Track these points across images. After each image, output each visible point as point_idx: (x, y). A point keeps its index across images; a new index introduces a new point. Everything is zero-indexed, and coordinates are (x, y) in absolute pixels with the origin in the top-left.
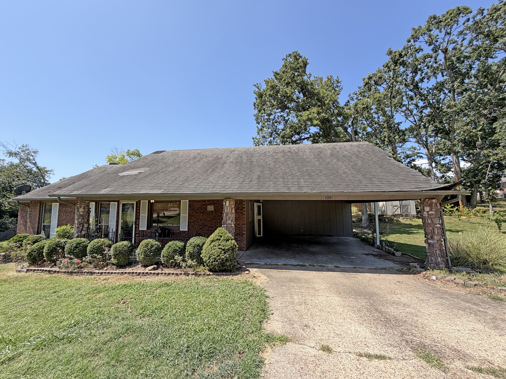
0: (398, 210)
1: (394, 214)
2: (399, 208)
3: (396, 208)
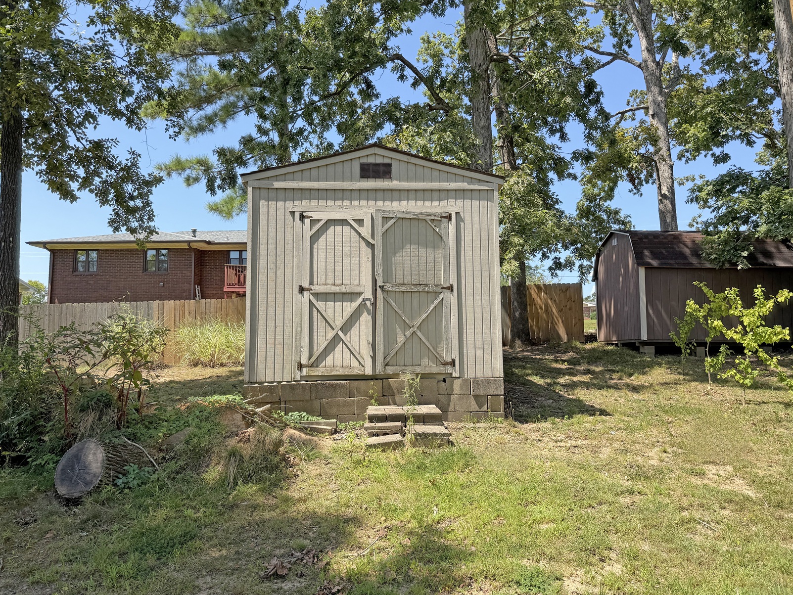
0: (353, 336)
1: (319, 371)
2: (365, 319)
3: (339, 312)
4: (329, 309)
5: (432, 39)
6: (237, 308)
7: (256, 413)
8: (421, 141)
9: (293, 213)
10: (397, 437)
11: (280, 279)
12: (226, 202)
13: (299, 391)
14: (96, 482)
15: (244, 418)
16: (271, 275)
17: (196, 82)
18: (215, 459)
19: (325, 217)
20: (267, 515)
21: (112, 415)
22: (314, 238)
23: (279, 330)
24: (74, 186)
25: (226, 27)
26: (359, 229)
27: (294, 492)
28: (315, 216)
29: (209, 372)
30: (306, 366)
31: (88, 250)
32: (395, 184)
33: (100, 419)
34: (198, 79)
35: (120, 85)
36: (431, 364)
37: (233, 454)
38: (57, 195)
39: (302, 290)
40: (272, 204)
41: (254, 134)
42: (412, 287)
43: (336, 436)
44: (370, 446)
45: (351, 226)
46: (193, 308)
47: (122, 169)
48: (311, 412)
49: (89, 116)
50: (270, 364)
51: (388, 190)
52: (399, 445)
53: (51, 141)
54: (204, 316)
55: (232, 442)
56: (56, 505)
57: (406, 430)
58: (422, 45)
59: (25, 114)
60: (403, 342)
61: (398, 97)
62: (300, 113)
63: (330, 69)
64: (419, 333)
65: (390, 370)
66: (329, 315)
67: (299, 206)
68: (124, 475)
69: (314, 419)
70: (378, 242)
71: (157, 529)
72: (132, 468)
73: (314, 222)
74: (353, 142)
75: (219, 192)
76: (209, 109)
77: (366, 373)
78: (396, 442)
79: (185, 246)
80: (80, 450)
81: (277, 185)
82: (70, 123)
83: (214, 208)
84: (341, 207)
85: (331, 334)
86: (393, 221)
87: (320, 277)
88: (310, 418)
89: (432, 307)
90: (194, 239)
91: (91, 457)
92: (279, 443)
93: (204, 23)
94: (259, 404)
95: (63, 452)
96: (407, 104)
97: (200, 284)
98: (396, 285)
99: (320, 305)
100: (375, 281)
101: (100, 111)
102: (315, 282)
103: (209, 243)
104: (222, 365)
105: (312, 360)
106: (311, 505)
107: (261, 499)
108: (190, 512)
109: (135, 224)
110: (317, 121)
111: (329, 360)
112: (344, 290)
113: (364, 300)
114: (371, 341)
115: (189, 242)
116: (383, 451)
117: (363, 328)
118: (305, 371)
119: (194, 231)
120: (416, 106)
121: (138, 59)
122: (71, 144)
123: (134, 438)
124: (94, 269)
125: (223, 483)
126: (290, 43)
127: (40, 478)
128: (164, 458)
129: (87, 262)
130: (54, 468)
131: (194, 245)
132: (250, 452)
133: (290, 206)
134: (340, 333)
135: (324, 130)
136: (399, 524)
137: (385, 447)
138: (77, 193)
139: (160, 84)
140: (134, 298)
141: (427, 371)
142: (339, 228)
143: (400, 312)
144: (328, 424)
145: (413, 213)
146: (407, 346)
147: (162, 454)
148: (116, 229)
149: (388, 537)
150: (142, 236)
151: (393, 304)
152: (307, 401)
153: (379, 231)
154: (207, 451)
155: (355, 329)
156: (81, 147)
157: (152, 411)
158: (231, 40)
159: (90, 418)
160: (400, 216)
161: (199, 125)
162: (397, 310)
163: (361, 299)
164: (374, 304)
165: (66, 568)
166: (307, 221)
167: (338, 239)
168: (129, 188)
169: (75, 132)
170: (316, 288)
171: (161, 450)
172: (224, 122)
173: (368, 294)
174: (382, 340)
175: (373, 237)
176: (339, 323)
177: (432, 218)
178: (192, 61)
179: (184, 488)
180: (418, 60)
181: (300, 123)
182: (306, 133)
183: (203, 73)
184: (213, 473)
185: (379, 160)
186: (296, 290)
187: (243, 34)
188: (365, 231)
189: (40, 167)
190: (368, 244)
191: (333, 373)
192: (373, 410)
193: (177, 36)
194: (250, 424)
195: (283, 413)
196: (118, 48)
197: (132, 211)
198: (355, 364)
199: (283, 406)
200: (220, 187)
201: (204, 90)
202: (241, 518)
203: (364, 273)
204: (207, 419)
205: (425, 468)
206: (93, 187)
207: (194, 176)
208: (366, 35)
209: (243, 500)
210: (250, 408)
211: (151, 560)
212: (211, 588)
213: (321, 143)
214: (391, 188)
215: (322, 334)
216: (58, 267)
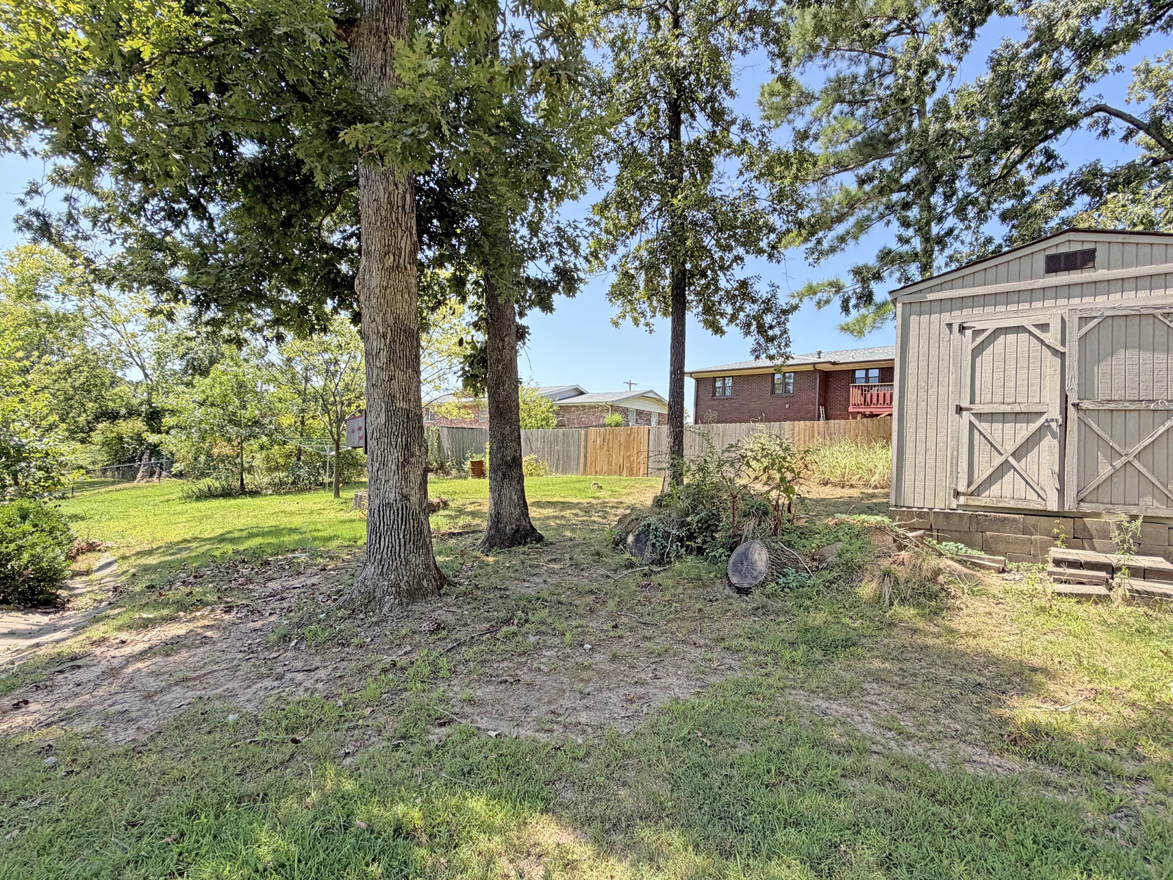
0: (1029, 464)
1: (982, 501)
2: (1049, 444)
3: (1011, 435)
4: (996, 431)
5: (1153, 65)
6: (867, 430)
7: (907, 538)
8: (1139, 210)
9: (950, 326)
10: (1102, 590)
11: (933, 398)
12: (858, 321)
13: (956, 520)
14: (762, 578)
15: (895, 541)
16: (922, 394)
17: (827, 203)
18: (868, 576)
19: (991, 326)
20: (930, 641)
21: (770, 522)
22: (977, 352)
23: (931, 453)
24: (723, 322)
25: (859, 139)
26: (1042, 336)
27: (959, 624)
28: (978, 326)
29: (839, 493)
30: (964, 494)
31: (724, 378)
32: (1100, 274)
33: (759, 525)
34: (829, 200)
35: (766, 225)
36: (1156, 504)
37: (887, 574)
38: (710, 331)
39: (960, 410)
40: (925, 318)
41: (894, 246)
42: (1127, 404)
43: (1005, 575)
44: (1059, 594)
45: (1030, 333)
46: (822, 429)
47: (763, 302)
48: (970, 545)
49: (738, 258)
50: (919, 489)
51: (1088, 283)
52: (1100, 599)
53: (707, 286)
54: (833, 436)
55: (885, 563)
56: (728, 591)
57: (1114, 583)
58: (1136, 79)
59: (688, 266)
60: (1110, 473)
61: (1099, 160)
62: (950, 211)
63: (994, 152)
64: (1136, 463)
65: (1086, 508)
66: (996, 438)
67: (957, 317)
68: (784, 576)
69: (975, 553)
70: (1072, 350)
71: (819, 629)
72: (790, 571)
73: (977, 333)
74: (1027, 229)
75: (853, 312)
76: (840, 229)
77: (1049, 509)
78: (1099, 596)
79: (811, 368)
80: (747, 549)
81: (931, 297)
82: (722, 268)
83: (846, 329)
84: (1016, 312)
85: (998, 461)
86: (1095, 322)
87: (983, 395)
88: (970, 551)
89: (1162, 429)
90: (819, 360)
91: (756, 556)
92: (938, 572)
93: (837, 141)
94: (913, 529)
95: (732, 550)
96: (1113, 166)
97: (824, 405)
98: (1100, 402)
99: (984, 426)
100: (1065, 398)
101: (747, 252)
102: (977, 400)
103: (834, 363)
104: (852, 486)
105: (972, 488)
106: (984, 643)
107: (921, 625)
108: (847, 621)
109: (773, 351)
110: (971, 215)
111: (995, 489)
112: (1017, 409)
113: (1047, 421)
114: (1057, 470)
115: (814, 364)
116: (1078, 602)
117: (1045, 454)
118: (962, 500)
119: (819, 353)
120: (1131, 166)
121: (780, 196)
122: (722, 286)
123: (789, 544)
124: (728, 393)
125: (878, 600)
126: (942, 136)
127: (716, 567)
128: (817, 567)
129: (724, 387)
130: (727, 561)
131: (819, 367)
132: (905, 575)
133: (946, 317)
134: (1011, 460)
135: (980, 224)
136: (1113, 690)
137: (1081, 598)
138: (725, 328)
139: (799, 215)
140: (768, 420)
141: (1150, 513)
142: (1011, 337)
143: (1107, 437)
144: (994, 561)
145: (1131, 308)
146: (1115, 479)
147: (815, 564)
148: (757, 357)
149: (1097, 701)
150: (779, 361)
151: (1094, 426)
152: (965, 532)
153: (1074, 334)
154: (860, 567)
155: (1033, 455)
156: (729, 287)
157: (802, 523)
158: (866, 150)
159: (751, 524)
160: (1107, 313)
161: (831, 246)
162: (1100, 432)
163: (1042, 420)
164: (1064, 426)
165: (747, 643)
166: (968, 333)
167: (1011, 350)
168: (768, 319)
169: (725, 275)
170: (978, 408)
171: (814, 560)
172: (856, 238)
173: (1054, 413)
174: (1076, 470)
175: (1063, 343)
176: (1010, 447)
177: (1166, 311)
178: (823, 183)
179: (839, 598)
180: (1128, 102)
181: (950, 222)
182: (956, 232)
183: (833, 193)
184: (867, 589)
185: (1076, 247)
186: (953, 410)
187: (880, 141)
188: (1052, 338)
189: (698, 310)
190: (1055, 352)
191: (1000, 505)
192: (1059, 552)
193: (815, 164)
194: (901, 548)
195: (935, 542)
196: (763, 191)
197: (771, 339)
198: (1034, 496)
199: (935, 533)
200: (856, 306)
201: (836, 210)
202: (900, 638)
203: (1048, 389)
204: (858, 536)
205: (1149, 634)
206: (738, 321)
207: (825, 298)
208: (1048, 95)
209: (901, 621)
210: (901, 531)
211: (818, 655)
212: (879, 695)
213: (977, 239)
214: (1094, 279)
215: (985, 459)
216: (701, 393)
